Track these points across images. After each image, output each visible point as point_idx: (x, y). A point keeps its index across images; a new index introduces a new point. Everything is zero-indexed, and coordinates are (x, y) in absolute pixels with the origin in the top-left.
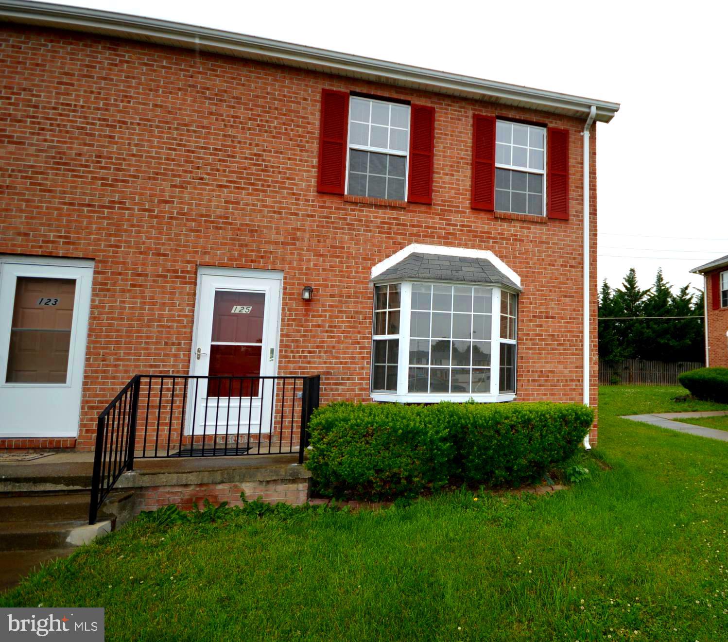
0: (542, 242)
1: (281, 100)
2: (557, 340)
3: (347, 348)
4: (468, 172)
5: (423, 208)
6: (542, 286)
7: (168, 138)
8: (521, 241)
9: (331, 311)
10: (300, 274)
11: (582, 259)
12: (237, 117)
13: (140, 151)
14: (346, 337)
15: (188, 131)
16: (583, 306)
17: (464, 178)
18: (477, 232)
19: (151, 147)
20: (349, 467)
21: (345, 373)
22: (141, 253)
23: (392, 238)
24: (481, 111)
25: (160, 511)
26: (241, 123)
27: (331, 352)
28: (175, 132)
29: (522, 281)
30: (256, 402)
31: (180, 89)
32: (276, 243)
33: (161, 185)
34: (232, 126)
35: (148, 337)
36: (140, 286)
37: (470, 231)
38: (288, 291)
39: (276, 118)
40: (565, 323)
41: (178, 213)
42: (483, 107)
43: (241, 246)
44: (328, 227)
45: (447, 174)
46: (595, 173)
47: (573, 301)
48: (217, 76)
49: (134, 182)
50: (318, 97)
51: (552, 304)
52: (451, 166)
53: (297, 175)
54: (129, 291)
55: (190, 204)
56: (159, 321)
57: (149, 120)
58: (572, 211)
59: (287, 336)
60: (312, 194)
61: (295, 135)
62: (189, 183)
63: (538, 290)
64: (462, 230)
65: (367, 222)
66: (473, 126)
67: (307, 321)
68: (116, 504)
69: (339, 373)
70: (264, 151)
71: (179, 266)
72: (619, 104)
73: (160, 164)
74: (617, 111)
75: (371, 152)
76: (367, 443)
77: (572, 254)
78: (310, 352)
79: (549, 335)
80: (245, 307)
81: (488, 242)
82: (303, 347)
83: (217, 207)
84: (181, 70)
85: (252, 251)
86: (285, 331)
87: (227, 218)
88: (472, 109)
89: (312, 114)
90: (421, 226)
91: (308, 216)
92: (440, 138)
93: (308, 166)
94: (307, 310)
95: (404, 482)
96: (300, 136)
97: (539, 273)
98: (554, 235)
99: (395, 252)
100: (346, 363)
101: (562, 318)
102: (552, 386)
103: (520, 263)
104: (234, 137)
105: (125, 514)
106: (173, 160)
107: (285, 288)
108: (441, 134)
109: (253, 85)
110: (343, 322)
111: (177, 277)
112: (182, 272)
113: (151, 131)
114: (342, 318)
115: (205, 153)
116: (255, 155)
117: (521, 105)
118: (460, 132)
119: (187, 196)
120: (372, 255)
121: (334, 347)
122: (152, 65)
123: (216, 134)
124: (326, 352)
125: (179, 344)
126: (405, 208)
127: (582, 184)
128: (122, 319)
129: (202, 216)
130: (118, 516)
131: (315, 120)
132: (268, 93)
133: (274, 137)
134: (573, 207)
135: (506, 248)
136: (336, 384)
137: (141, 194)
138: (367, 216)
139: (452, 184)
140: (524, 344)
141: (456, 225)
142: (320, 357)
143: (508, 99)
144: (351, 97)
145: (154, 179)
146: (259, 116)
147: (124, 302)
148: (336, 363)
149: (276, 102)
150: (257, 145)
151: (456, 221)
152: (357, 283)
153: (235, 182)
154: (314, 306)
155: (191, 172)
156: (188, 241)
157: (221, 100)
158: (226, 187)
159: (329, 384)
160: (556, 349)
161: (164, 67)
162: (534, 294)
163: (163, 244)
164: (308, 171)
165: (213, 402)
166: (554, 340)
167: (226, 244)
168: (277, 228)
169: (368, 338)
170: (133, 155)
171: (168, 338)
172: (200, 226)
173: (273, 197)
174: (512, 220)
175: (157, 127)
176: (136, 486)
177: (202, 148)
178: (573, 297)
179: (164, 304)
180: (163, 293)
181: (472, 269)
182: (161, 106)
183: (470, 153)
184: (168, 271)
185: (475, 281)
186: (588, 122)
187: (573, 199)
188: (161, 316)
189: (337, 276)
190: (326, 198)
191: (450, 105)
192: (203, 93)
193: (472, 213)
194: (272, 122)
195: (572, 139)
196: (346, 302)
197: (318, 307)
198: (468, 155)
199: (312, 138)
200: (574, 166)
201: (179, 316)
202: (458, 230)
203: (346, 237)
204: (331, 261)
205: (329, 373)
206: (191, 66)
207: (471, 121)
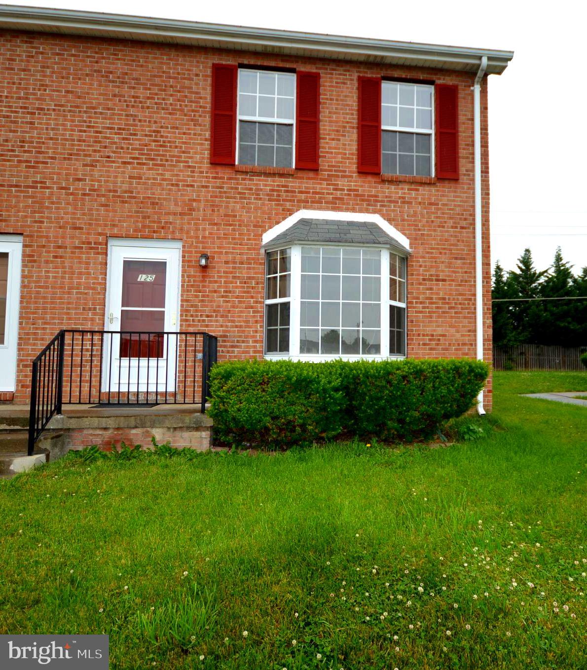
0: (431, 204)
1: (175, 78)
3: (241, 312)
4: (354, 135)
5: (311, 174)
6: (432, 249)
7: (79, 121)
8: (410, 203)
9: (226, 277)
10: (197, 242)
11: (474, 220)
12: (137, 97)
13: (56, 134)
14: (240, 302)
15: (95, 113)
16: (475, 268)
17: (350, 143)
18: (364, 195)
19: (65, 130)
21: (240, 337)
22: (60, 227)
23: (281, 205)
24: (366, 73)
26: (141, 102)
27: (227, 316)
28: (85, 115)
29: (411, 244)
30: (162, 362)
31: (87, 75)
32: (175, 214)
33: (75, 165)
34: (133, 106)
35: (69, 303)
36: (61, 257)
37: (357, 195)
38: (186, 259)
39: (172, 95)
40: (456, 285)
41: (90, 190)
42: (368, 68)
43: (144, 217)
44: (221, 197)
45: (333, 139)
46: (486, 129)
47: (464, 263)
48: (118, 59)
49: (53, 163)
50: (209, 72)
51: (442, 267)
52: (337, 131)
53: (192, 148)
54: (52, 262)
55: (99, 181)
56: (78, 288)
57: (62, 106)
58: (462, 170)
59: (187, 301)
60: (206, 165)
61: (189, 111)
62: (98, 161)
63: (428, 253)
64: (349, 195)
65: (257, 190)
66: (358, 89)
67: (204, 286)
68: (49, 440)
69: (234, 337)
70: (162, 127)
71: (92, 238)
72: (513, 52)
73: (73, 145)
74: (510, 59)
75: (260, 123)
76: (263, 391)
77: (463, 214)
78: (208, 316)
79: (440, 299)
80: (149, 276)
81: (376, 206)
82: (201, 311)
83: (123, 182)
84: (88, 57)
85: (154, 222)
86: (185, 296)
87: (132, 192)
88: (358, 72)
89: (204, 89)
90: (309, 193)
91: (203, 187)
92: (325, 103)
93: (201, 139)
94: (203, 277)
96: (193, 111)
97: (428, 235)
98: (443, 196)
99: (284, 219)
100: (241, 326)
101: (453, 280)
102: (443, 349)
103: (409, 225)
104: (135, 116)
105: (57, 450)
106: (84, 141)
107: (184, 257)
108: (327, 99)
109: (150, 66)
110: (237, 287)
111: (91, 248)
112: (95, 243)
113: (65, 116)
114: (236, 283)
115: (111, 133)
116: (154, 131)
117: (408, 63)
118: (346, 96)
119: (96, 174)
120: (263, 222)
121: (229, 311)
122: (63, 55)
123: (119, 115)
124: (222, 316)
125: (95, 309)
126: (293, 176)
127: (473, 141)
128: (47, 287)
129: (110, 191)
130: (51, 451)
131: (207, 94)
132: (164, 72)
133: (170, 114)
134: (463, 166)
135: (394, 211)
136: (232, 347)
137: (59, 174)
138: (257, 185)
140: (414, 308)
141: (343, 190)
142: (217, 321)
143: (393, 57)
144: (239, 70)
145: (69, 159)
146: (156, 94)
147: (48, 272)
148: (232, 326)
149: (171, 80)
150: (155, 122)
151: (343, 185)
152: (249, 249)
153: (138, 158)
154: (210, 272)
155: (99, 151)
156: (99, 215)
157: (123, 83)
158: (129, 163)
160: (447, 312)
161: (72, 55)
162: (423, 257)
163: (79, 219)
164: (202, 144)
165: (125, 361)
166: (445, 303)
167: (131, 216)
168: (176, 201)
169: (261, 303)
170: (51, 139)
171: (85, 304)
172: (108, 200)
173: (172, 171)
174: (400, 182)
175: (70, 111)
176: (65, 427)
177: (108, 128)
178: (464, 259)
179: (81, 273)
180: (80, 263)
181: (361, 232)
182: (72, 92)
183: (355, 117)
184: (83, 243)
185: (363, 243)
186: (478, 75)
187: (464, 158)
188: (79, 284)
189: (229, 243)
190: (219, 169)
191: (333, 70)
192: (107, 77)
193: (360, 177)
194: (168, 100)
195: (461, 94)
196: (239, 268)
197: (213, 274)
198: (354, 119)
199: (204, 112)
200: (464, 123)
201: (94, 283)
202: (346, 195)
203: (238, 206)
204: (224, 229)
205: (226, 336)
206: (96, 53)
207: (356, 84)
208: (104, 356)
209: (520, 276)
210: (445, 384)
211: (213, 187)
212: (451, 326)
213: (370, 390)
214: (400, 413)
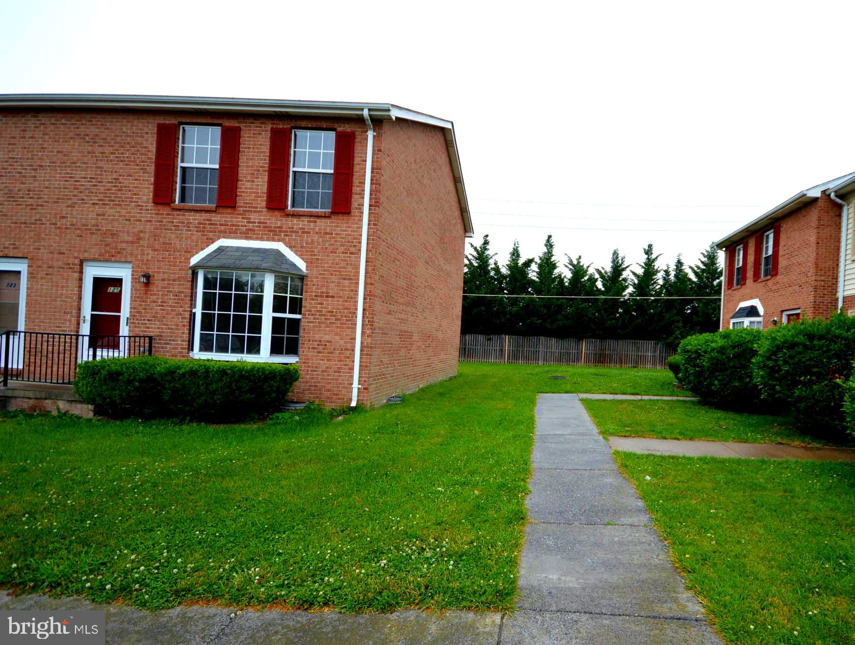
0: (326, 233)
1: (131, 136)
2: (334, 316)
4: (266, 178)
5: (230, 210)
6: (325, 270)
7: (65, 173)
8: (309, 233)
9: (163, 291)
10: (142, 264)
12: (104, 153)
13: (50, 184)
15: (76, 167)
17: (261, 184)
18: (271, 227)
19: (56, 181)
22: (51, 253)
23: (206, 235)
24: (278, 124)
26: (106, 157)
28: (69, 169)
29: (307, 266)
31: (71, 138)
32: (127, 242)
33: (61, 206)
34: (101, 160)
35: (55, 308)
36: (51, 274)
37: (265, 227)
38: (134, 276)
39: (128, 150)
40: (343, 301)
41: (70, 225)
42: (280, 121)
43: (106, 245)
44: (161, 229)
45: (249, 181)
47: (351, 283)
48: (93, 125)
49: (47, 206)
50: (155, 130)
51: (332, 286)
52: (253, 174)
53: (141, 191)
54: (45, 278)
55: (76, 218)
57: (54, 163)
58: (354, 204)
59: (134, 308)
60: (150, 204)
61: (140, 162)
62: (75, 203)
63: (320, 274)
64: (259, 227)
65: (188, 223)
66: (270, 138)
67: (146, 298)
70: (120, 175)
71: (70, 261)
73: (60, 192)
75: (197, 168)
77: (353, 242)
79: (329, 312)
80: (114, 288)
81: (280, 235)
82: (144, 316)
83: (92, 218)
84: (72, 124)
85: (113, 248)
86: (133, 305)
87: (98, 226)
88: (271, 124)
89: (152, 144)
90: (227, 225)
91: (148, 221)
92: (244, 152)
93: (148, 184)
94: (146, 291)
96: (143, 162)
97: (322, 259)
98: (337, 227)
99: (208, 246)
101: (340, 297)
102: (328, 353)
103: (307, 251)
104: (102, 167)
106: (67, 188)
107: (132, 275)
108: (246, 148)
109: (114, 128)
110: (170, 299)
111: (69, 268)
112: (73, 264)
113: (55, 170)
114: (170, 296)
115: (85, 182)
116: (115, 179)
118: (261, 145)
119: (75, 213)
120: (192, 248)
121: (164, 317)
122: (56, 124)
123: (91, 167)
124: (159, 321)
125: (72, 313)
126: (215, 211)
129: (83, 225)
131: (153, 149)
132: (123, 132)
133: (126, 165)
134: (355, 201)
135: (295, 240)
137: (50, 213)
138: (188, 219)
139: (253, 189)
140: (306, 318)
141: (255, 222)
144: (181, 126)
145: (57, 202)
146: (117, 150)
147: (42, 285)
149: (128, 138)
150: (116, 172)
151: (255, 219)
152: (180, 270)
153: (102, 200)
154: (151, 287)
155: (77, 196)
156: (75, 244)
157: (94, 142)
158: (97, 204)
159: (160, 343)
160: (334, 323)
161: (63, 124)
162: (317, 278)
163: (62, 246)
164: (148, 187)
166: (333, 316)
167: (97, 244)
168: (128, 232)
169: (188, 311)
170: (46, 188)
172: (82, 232)
173: (127, 209)
174: (301, 215)
175: (59, 166)
177: (83, 178)
178: (351, 279)
179: (63, 286)
180: (63, 279)
182: (61, 152)
184: (65, 264)
187: (356, 194)
188: (62, 294)
189: (166, 265)
190: (160, 207)
192: (84, 138)
193: (268, 212)
194: (126, 154)
195: (358, 139)
196: (173, 284)
197: (153, 288)
198: (266, 163)
199: (151, 162)
200: (359, 164)
201: (71, 294)
202: (256, 226)
203: (173, 236)
204: (163, 254)
205: (161, 336)
206: (78, 121)
207: (269, 134)
211: (155, 221)
212: (336, 334)
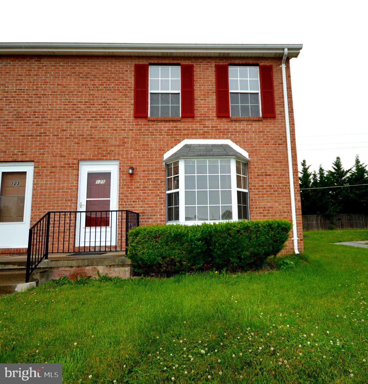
0: (260, 132)
1: (115, 73)
2: (273, 188)
3: (153, 198)
4: (214, 97)
5: (190, 120)
6: (262, 157)
7: (64, 100)
8: (247, 132)
9: (144, 179)
10: (128, 161)
11: (286, 139)
12: (95, 85)
13: (52, 107)
14: (152, 193)
15: (73, 95)
17: (212, 101)
18: (221, 129)
19: (57, 105)
20: (148, 255)
21: (153, 212)
22: (54, 156)
23: (174, 137)
24: (220, 62)
25: (60, 279)
26: (97, 87)
27: (145, 201)
28: (67, 96)
29: (249, 155)
30: (109, 229)
31: (68, 75)
32: (115, 146)
33: (62, 122)
34: (93, 90)
35: (58, 197)
36: (54, 172)
37: (216, 130)
38: (121, 170)
39: (113, 83)
40: (278, 178)
41: (69, 136)
42: (220, 60)
43: (99, 149)
44: (140, 135)
45: (202, 100)
46: (291, 88)
47: (281, 165)
48: (85, 66)
49: (50, 122)
50: (133, 69)
51: (268, 167)
52: (204, 95)
53: (124, 110)
54: (49, 175)
55: (75, 130)
56: (62, 189)
57: (55, 92)
58: (277, 112)
59: (122, 193)
60: (132, 118)
61: (122, 90)
62: (74, 120)
63: (259, 160)
64: (212, 130)
65: (160, 130)
66: (215, 71)
67: (131, 185)
69: (149, 213)
70: (108, 100)
71: (71, 161)
72: (302, 45)
73: (61, 112)
74: (301, 49)
75: (161, 94)
76: (156, 242)
77: (279, 137)
78: (134, 202)
79: (268, 186)
80: (102, 181)
81: (228, 135)
82: (130, 199)
83: (87, 130)
84: (69, 66)
85: (104, 151)
86: (121, 191)
87: (92, 135)
88: (214, 62)
89: (131, 78)
90: (189, 130)
91: (130, 130)
92: (197, 81)
93: (129, 105)
94: (131, 180)
95: (178, 264)
96: (125, 90)
97: (259, 150)
98: (267, 127)
99: (176, 145)
100: (153, 207)
101: (275, 175)
102: (271, 216)
103: (248, 144)
104: (94, 95)
105: (43, 280)
106: (67, 110)
107: (120, 169)
109: (102, 68)
110: (150, 185)
111: (70, 167)
112: (72, 164)
113: (57, 97)
114: (150, 182)
115: (81, 105)
116: (104, 102)
117: (242, 55)
118: (209, 76)
119: (73, 127)
120: (164, 147)
121: (146, 199)
122: (56, 66)
123: (86, 95)
124: (142, 201)
125: (72, 200)
126: (180, 121)
127: (283, 95)
128: (46, 189)
129: (80, 135)
130: (40, 280)
131: (132, 80)
132: (109, 71)
133: (112, 92)
134: (278, 109)
135: (238, 137)
136: (148, 218)
137: (53, 128)
138: (160, 127)
139: (206, 104)
140: (253, 192)
141: (209, 127)
142: (139, 204)
143: (234, 53)
144: (149, 67)
145: (59, 120)
146: (105, 82)
147: (47, 181)
148: (148, 207)
149: (113, 75)
150: (104, 97)
151: (209, 124)
152: (156, 163)
153: (95, 117)
154: (135, 177)
155: (75, 115)
156: (74, 149)
157: (87, 78)
158: (90, 120)
159: (144, 219)
160: (273, 194)
161: (61, 66)
162: (257, 162)
163: (63, 151)
164: (129, 107)
165: (88, 229)
166: (271, 188)
167: (91, 148)
168: (116, 138)
169: (163, 193)
170: (50, 110)
171: (67, 197)
172: (79, 140)
173: (113, 122)
174: (241, 120)
175: (59, 95)
176: (49, 266)
177: (79, 102)
178: (281, 162)
179: (64, 181)
180: (64, 175)
181: (219, 150)
182: (61, 85)
183: (214, 86)
184: (66, 164)
185: (220, 156)
186: (283, 58)
187: (278, 105)
188: (63, 187)
189: (146, 160)
190: (139, 120)
191: (202, 62)
192: (79, 75)
193: (218, 119)
194: (111, 85)
195: (274, 70)
196: (151, 174)
197: (137, 178)
198: (213, 88)
199: (131, 90)
200: (277, 86)
201: (71, 186)
202: (210, 130)
203: (150, 139)
204: (142, 153)
205: (144, 213)
206: (73, 64)
207: (214, 69)
208: (77, 226)
209: (334, 173)
210: (263, 235)
211: (136, 130)
212: (276, 202)
213: (219, 240)
214: (238, 253)
